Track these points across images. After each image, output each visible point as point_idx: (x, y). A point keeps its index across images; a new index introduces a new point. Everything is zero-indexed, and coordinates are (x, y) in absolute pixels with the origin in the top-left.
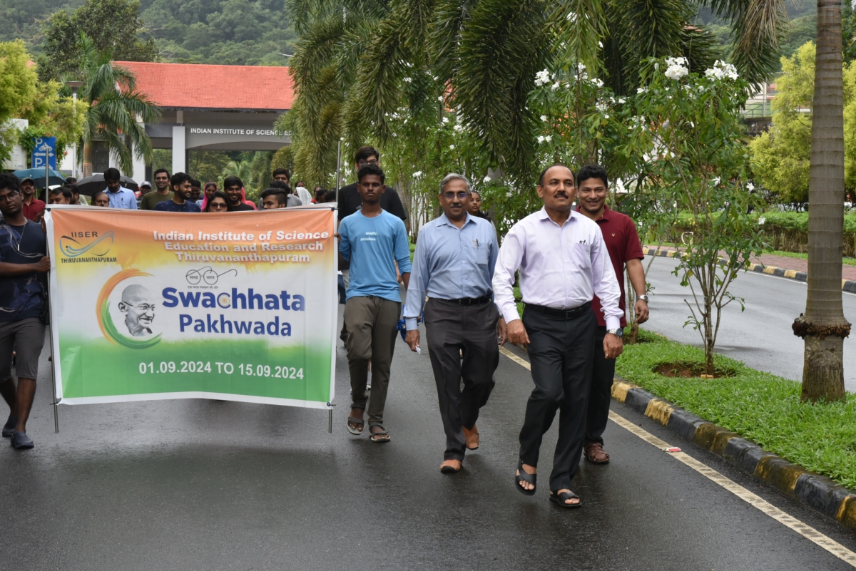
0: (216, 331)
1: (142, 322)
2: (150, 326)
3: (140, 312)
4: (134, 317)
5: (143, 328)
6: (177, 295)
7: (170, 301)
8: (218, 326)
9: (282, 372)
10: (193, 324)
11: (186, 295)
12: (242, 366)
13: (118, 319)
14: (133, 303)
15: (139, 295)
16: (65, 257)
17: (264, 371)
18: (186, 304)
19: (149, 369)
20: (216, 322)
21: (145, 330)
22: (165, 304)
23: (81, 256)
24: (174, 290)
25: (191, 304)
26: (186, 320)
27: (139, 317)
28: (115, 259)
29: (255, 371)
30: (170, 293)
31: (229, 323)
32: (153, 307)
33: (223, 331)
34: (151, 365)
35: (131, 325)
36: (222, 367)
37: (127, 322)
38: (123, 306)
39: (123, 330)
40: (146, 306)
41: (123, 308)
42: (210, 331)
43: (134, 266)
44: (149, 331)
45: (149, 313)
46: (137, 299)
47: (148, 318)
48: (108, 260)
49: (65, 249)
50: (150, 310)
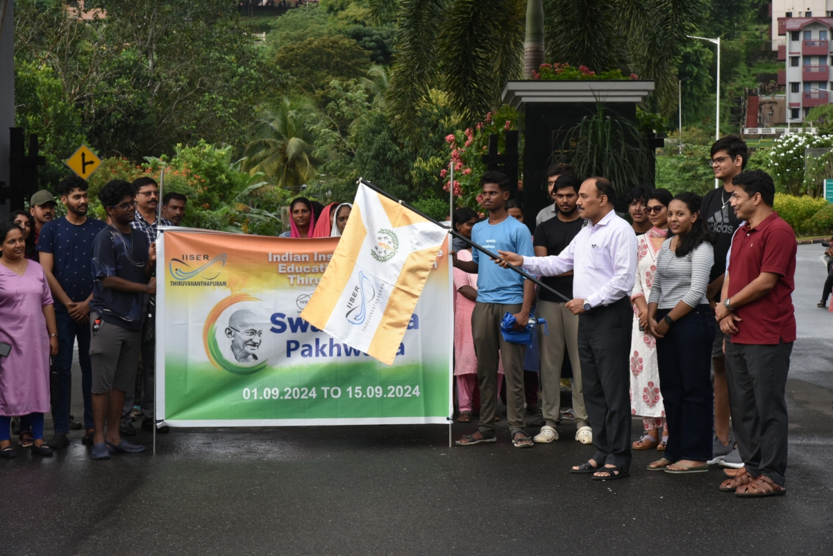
0: (324, 354)
1: (248, 349)
2: (257, 352)
3: (246, 337)
4: (240, 343)
5: (249, 354)
6: (285, 321)
7: (278, 327)
8: (327, 350)
9: (395, 391)
10: (301, 349)
11: (295, 320)
12: (350, 389)
13: (224, 344)
14: (240, 329)
15: (246, 321)
16: (175, 280)
17: (375, 392)
18: (294, 330)
19: (252, 394)
20: (324, 346)
21: (251, 357)
22: (273, 330)
23: (190, 280)
24: (283, 316)
25: (299, 329)
26: (293, 346)
27: (246, 343)
28: (224, 283)
29: (364, 392)
30: (278, 319)
31: (338, 345)
32: (260, 333)
33: (331, 354)
34: (255, 390)
35: (237, 351)
36: (329, 392)
37: (233, 348)
38: (229, 331)
39: (228, 356)
40: (253, 332)
41: (230, 333)
42: (317, 355)
43: (243, 291)
44: (255, 357)
45: (256, 339)
46: (244, 325)
47: (254, 345)
48: (217, 284)
49: (174, 271)
50: (257, 336)
